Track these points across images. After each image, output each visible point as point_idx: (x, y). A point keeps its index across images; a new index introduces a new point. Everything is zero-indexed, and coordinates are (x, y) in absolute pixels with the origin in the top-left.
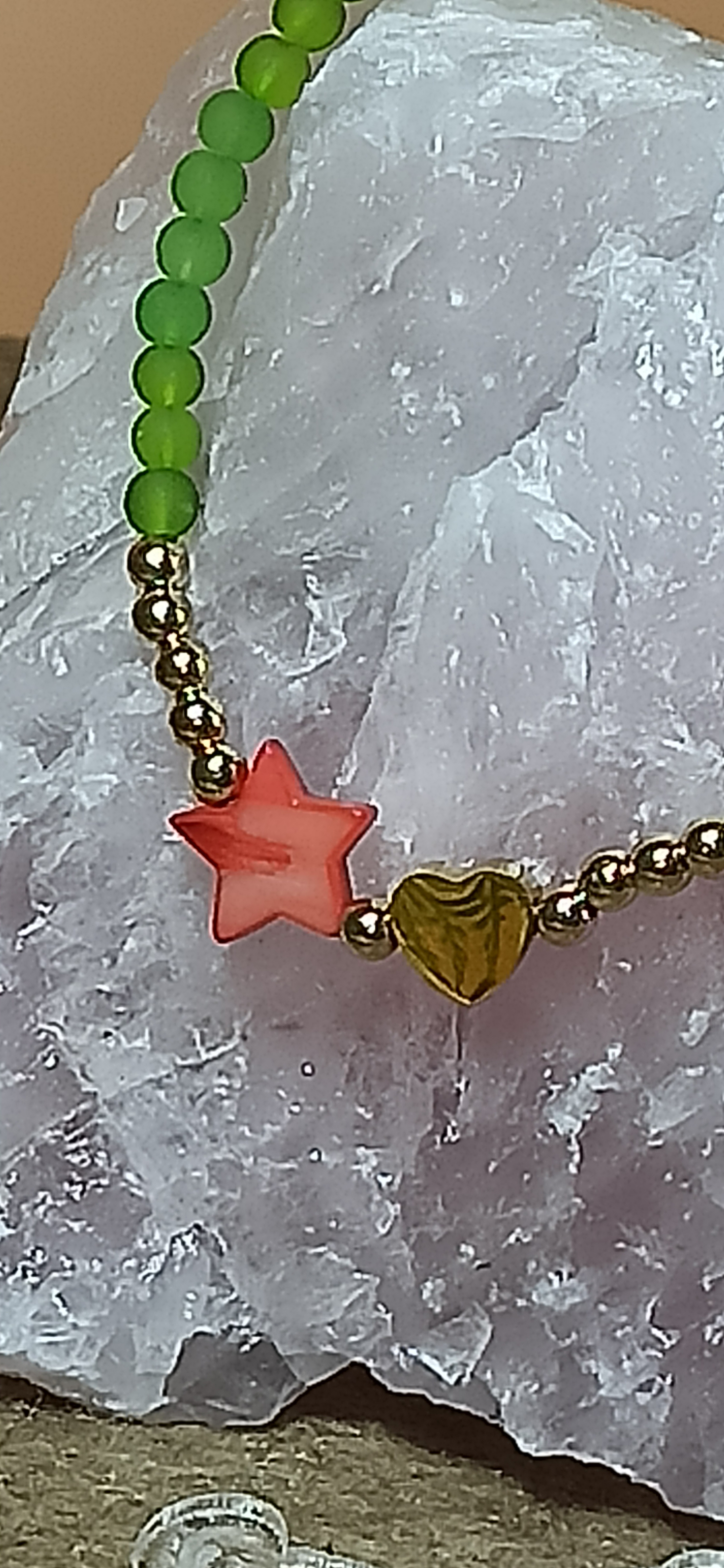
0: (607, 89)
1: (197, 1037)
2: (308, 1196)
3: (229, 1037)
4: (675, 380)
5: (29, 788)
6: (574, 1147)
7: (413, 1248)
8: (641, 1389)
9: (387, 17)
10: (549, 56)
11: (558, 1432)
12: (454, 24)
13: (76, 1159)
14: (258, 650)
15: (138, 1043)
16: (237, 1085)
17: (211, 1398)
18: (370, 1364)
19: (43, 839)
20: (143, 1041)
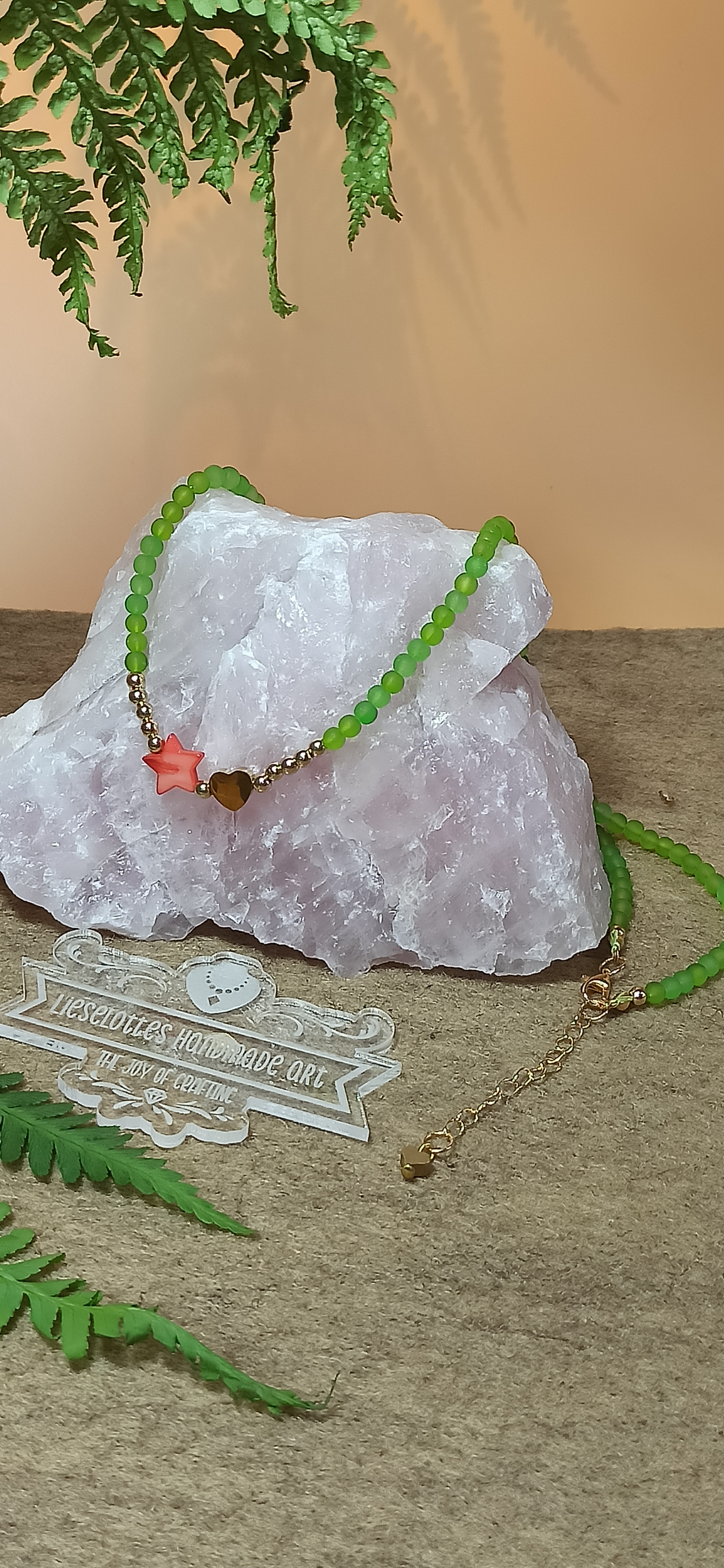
0: (262, 532)
1: (156, 824)
2: (192, 870)
3: (165, 824)
4: (288, 618)
5: (100, 752)
6: (271, 851)
7: (225, 884)
8: (295, 922)
9: (195, 513)
10: (244, 522)
11: (271, 935)
12: (215, 514)
13: (120, 863)
14: (167, 706)
15: (138, 827)
16: (168, 837)
17: (167, 932)
18: (213, 919)
19: (105, 767)
20: (139, 826)
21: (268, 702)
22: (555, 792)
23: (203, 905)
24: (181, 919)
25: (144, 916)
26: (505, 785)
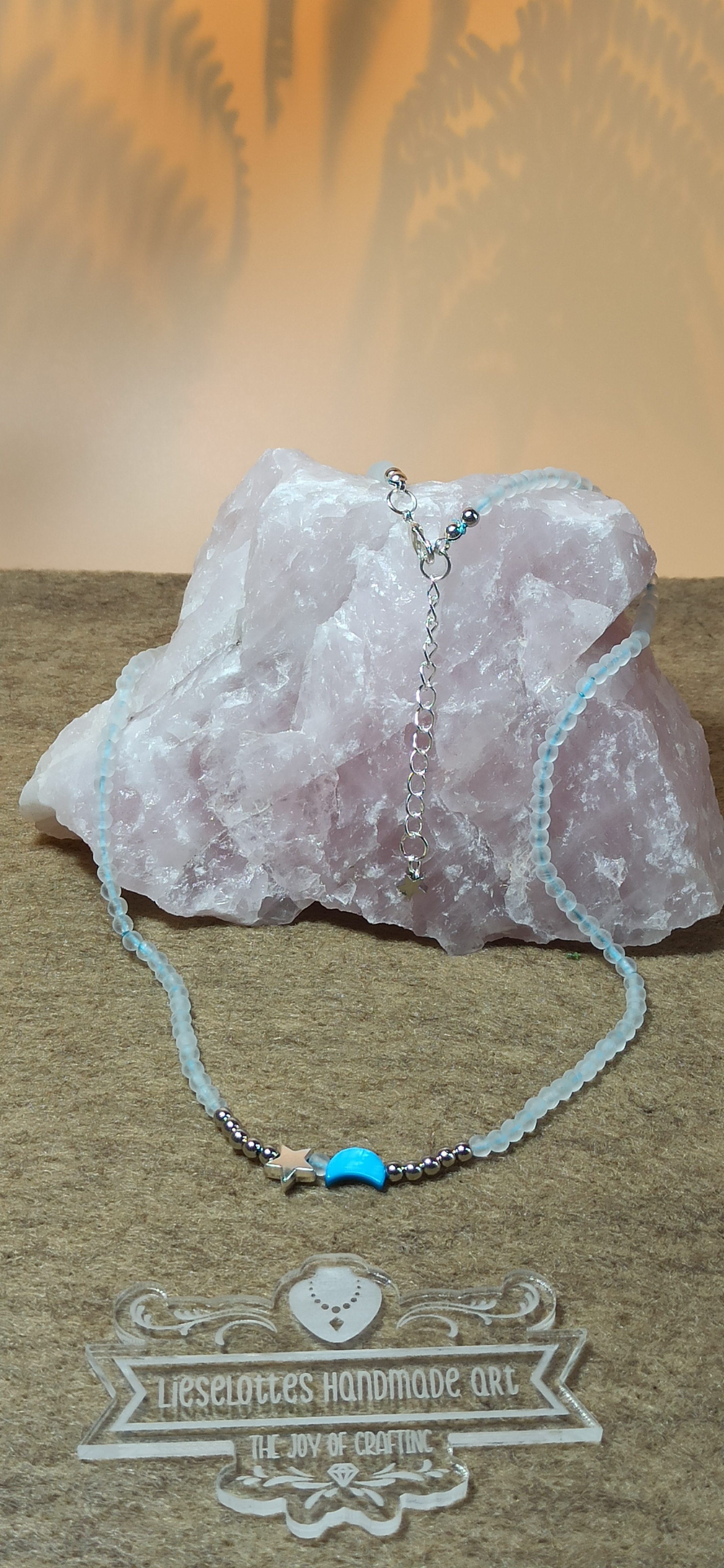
0: (352, 499)
1: (257, 806)
2: (296, 851)
4: (381, 588)
5: (197, 734)
7: (330, 864)
9: (282, 484)
12: (303, 484)
13: (223, 847)
16: (270, 819)
17: (274, 916)
18: (320, 901)
19: (203, 749)
20: (240, 809)
21: (366, 674)
22: (668, 754)
23: (309, 887)
24: (288, 903)
25: (250, 901)
26: (614, 749)
